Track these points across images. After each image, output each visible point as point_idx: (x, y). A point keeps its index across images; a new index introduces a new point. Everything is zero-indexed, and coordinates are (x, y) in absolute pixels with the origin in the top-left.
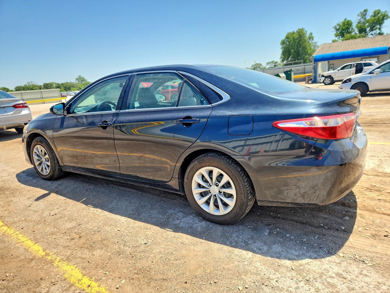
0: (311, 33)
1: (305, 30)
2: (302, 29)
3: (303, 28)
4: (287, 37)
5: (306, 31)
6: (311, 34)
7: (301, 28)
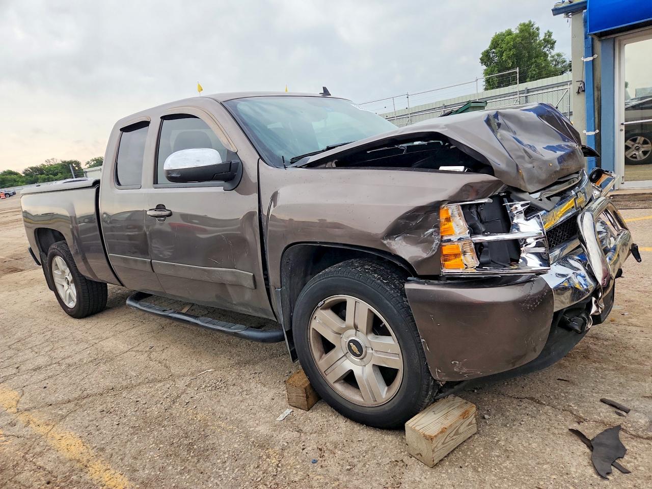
0: (548, 32)
1: (535, 26)
2: (530, 25)
3: (530, 22)
4: (495, 44)
5: (538, 29)
6: (549, 34)
7: (527, 22)
